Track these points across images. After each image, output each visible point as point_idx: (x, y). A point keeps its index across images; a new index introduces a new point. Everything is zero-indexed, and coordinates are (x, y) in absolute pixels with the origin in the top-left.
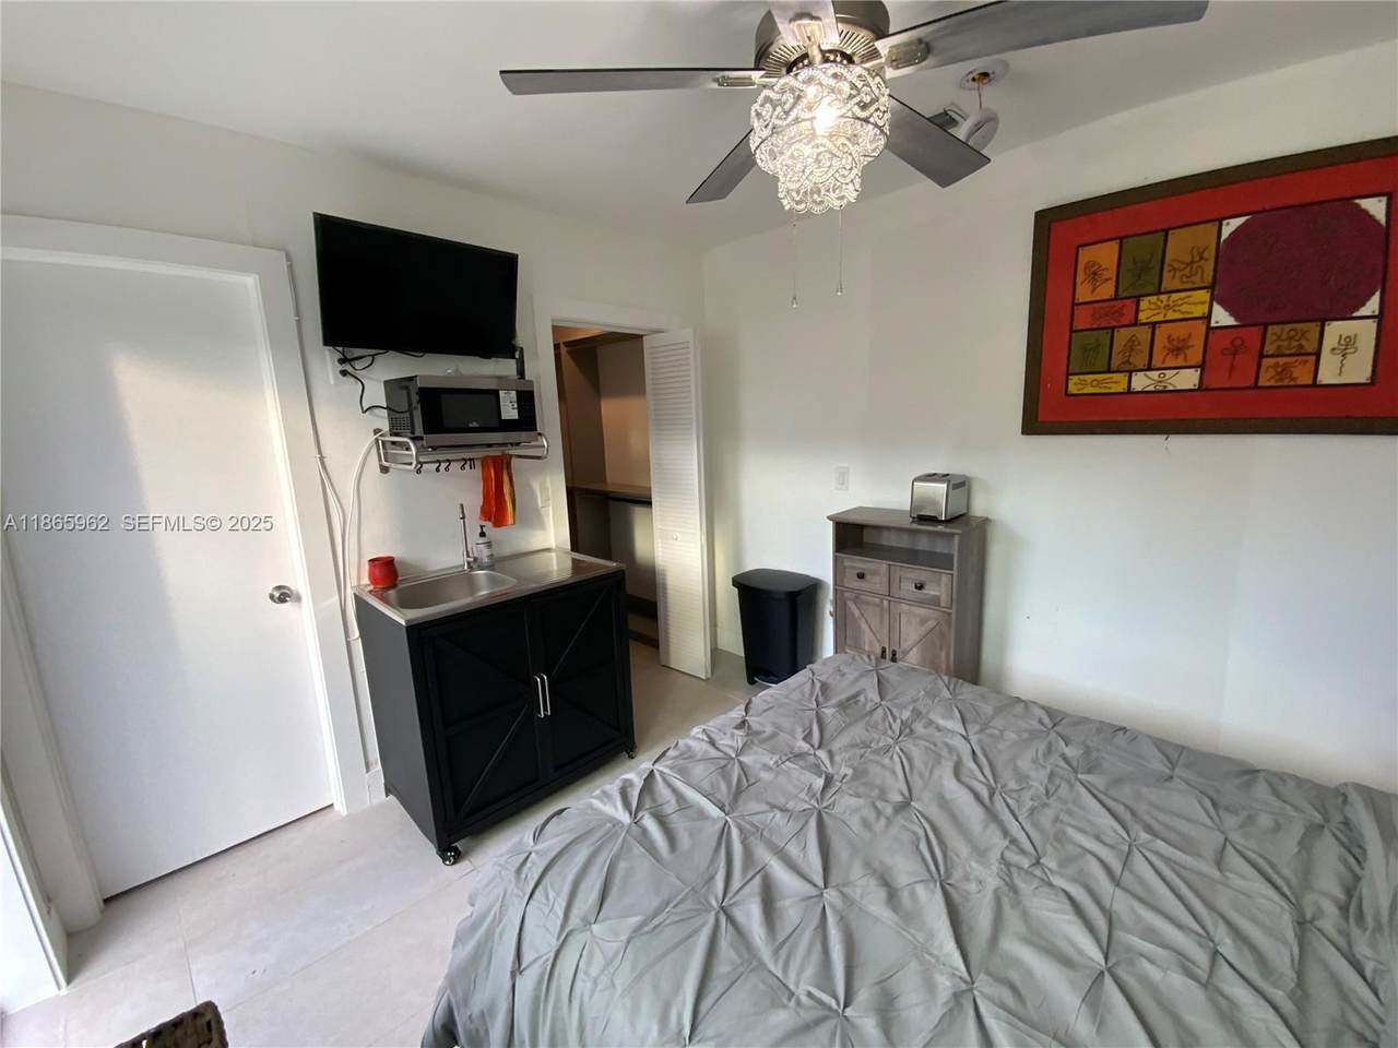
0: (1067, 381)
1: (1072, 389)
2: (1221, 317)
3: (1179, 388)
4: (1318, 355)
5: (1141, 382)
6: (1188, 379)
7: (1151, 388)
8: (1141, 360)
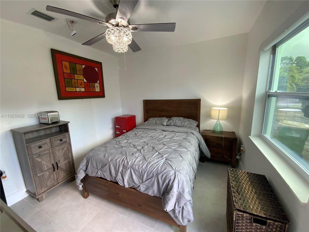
0: (66, 89)
1: (67, 90)
2: (85, 81)
3: (83, 91)
4: (95, 87)
5: (78, 90)
6: (83, 90)
7: (79, 91)
8: (77, 86)
